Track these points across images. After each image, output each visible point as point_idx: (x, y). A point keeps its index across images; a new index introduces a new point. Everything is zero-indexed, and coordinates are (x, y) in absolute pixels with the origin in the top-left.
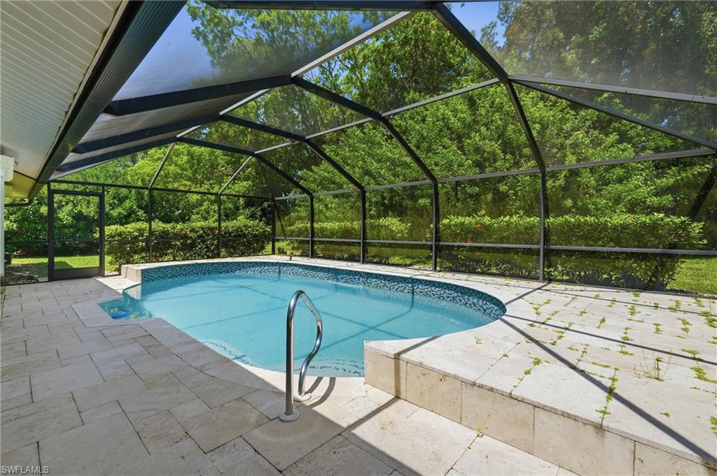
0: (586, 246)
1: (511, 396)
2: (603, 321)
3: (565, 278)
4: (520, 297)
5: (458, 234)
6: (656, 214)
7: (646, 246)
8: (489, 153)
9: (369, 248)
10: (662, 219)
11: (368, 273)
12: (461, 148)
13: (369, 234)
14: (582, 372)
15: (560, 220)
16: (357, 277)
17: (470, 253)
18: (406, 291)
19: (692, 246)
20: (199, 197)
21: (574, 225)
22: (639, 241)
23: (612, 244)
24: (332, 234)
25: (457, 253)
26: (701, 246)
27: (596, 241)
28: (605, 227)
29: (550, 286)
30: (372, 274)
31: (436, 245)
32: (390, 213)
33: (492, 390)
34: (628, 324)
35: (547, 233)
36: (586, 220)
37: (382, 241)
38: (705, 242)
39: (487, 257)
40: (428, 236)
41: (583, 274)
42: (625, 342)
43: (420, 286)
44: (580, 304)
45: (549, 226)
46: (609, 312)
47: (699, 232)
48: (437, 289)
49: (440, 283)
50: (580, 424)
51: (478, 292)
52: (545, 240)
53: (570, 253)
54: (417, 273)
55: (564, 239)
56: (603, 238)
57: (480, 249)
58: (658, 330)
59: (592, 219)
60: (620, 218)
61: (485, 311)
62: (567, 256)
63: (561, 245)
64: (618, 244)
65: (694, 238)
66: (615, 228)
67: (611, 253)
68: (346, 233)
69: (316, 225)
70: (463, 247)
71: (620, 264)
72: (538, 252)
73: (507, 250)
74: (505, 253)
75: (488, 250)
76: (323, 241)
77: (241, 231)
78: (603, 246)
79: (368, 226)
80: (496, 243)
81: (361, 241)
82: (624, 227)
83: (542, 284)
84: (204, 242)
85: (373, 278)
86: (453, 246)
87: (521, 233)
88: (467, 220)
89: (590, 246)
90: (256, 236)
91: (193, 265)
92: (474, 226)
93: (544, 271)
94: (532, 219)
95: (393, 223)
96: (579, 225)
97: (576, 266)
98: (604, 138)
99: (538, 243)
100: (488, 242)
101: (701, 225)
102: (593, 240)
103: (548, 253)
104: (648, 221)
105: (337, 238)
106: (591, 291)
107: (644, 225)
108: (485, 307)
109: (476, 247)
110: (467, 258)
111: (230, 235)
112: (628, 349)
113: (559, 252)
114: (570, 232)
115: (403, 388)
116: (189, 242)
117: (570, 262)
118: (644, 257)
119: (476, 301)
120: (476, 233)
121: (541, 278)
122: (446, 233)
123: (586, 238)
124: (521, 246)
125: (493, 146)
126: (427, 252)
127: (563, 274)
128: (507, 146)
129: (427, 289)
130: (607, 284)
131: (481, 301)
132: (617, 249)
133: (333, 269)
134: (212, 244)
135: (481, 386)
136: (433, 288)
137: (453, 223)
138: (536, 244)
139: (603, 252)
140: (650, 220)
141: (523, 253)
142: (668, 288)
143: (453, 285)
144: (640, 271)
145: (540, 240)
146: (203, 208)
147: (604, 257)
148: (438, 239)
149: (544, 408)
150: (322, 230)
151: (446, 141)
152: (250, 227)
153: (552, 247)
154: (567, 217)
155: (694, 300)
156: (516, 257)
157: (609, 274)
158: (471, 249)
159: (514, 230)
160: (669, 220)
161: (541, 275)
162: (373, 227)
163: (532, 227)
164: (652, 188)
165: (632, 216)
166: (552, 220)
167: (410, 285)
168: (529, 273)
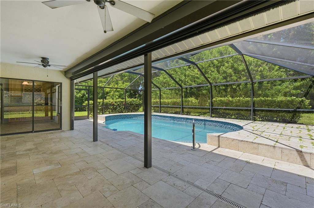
0: (268, 108)
1: (252, 142)
2: (275, 130)
3: (261, 119)
4: (246, 125)
5: (220, 104)
6: (293, 97)
7: (289, 108)
8: (229, 73)
9: (184, 109)
10: (295, 99)
11: (187, 118)
12: (218, 71)
13: (184, 104)
14: (269, 139)
15: (258, 99)
16: (183, 119)
17: (225, 111)
18: (202, 124)
19: (306, 108)
20: (110, 89)
21: (264, 101)
22: (287, 107)
23: (277, 107)
24: (168, 104)
25: (219, 111)
26: (309, 108)
27: (272, 106)
28: (275, 102)
29: (255, 122)
30: (188, 118)
31: (211, 108)
32: (193, 96)
33: (247, 141)
34: (282, 131)
35: (254, 103)
36: (268, 99)
37: (189, 106)
38: (311, 107)
39: (231, 112)
40: (208, 105)
41: (267, 118)
42: (281, 134)
43: (208, 122)
44: (267, 126)
45: (254, 101)
46: (276, 128)
47: (308, 103)
48: (214, 123)
49: (216, 121)
50: (270, 147)
51: (231, 124)
52: (253, 106)
53: (263, 111)
54: (206, 118)
55: (260, 105)
56: (274, 105)
57: (228, 109)
58: (291, 132)
59: (270, 99)
60: (280, 98)
61: (233, 130)
62: (261, 111)
63: (259, 108)
64: (280, 107)
65: (306, 105)
66: (278, 102)
67: (277, 110)
68: (174, 103)
69: (162, 100)
70: (222, 108)
71: (280, 114)
72: (250, 110)
73: (238, 110)
74: (238, 111)
75: (231, 110)
76: (165, 107)
77: (132, 103)
78: (274, 108)
79: (184, 101)
80: (234, 107)
81: (181, 106)
82: (282, 101)
83: (252, 122)
84: (119, 107)
85: (189, 120)
86: (218, 108)
87: (244, 103)
88: (223, 99)
89: (270, 108)
90: (137, 104)
91: (119, 115)
92: (226, 101)
93: (253, 117)
94: (248, 98)
95: (193, 100)
96: (265, 101)
97: (265, 115)
98: (274, 67)
99: (251, 107)
100: (231, 107)
101: (309, 101)
102: (271, 106)
103: (254, 111)
104: (290, 99)
105: (171, 105)
106: (270, 123)
107: (289, 101)
108: (233, 128)
109: (227, 109)
110: (223, 113)
111: (128, 104)
112: (282, 135)
113: (258, 110)
114: (263, 103)
115: (221, 144)
116: (115, 107)
117: (262, 114)
118: (289, 112)
119: (230, 126)
120: (227, 104)
121: (252, 120)
122: (215, 104)
123: (268, 105)
124: (244, 108)
125: (230, 71)
126: (208, 111)
127: (260, 118)
128: (236, 71)
129: (210, 123)
130: (276, 121)
131: (232, 127)
132: (279, 109)
133: (172, 117)
134: (122, 108)
135: (244, 141)
136: (213, 123)
137: (217, 100)
138: (249, 107)
139: (274, 110)
140: (291, 99)
141: (245, 111)
142: (298, 123)
143: (221, 122)
144: (288, 116)
145: (251, 106)
146: (111, 94)
147: (274, 112)
148: (212, 106)
149: (261, 144)
150: (164, 102)
151: (212, 69)
152: (135, 101)
153: (256, 109)
154: (261, 98)
155: (306, 126)
156: (242, 112)
157: (276, 118)
158: (225, 109)
159: (242, 103)
160: (298, 99)
161: (252, 119)
162: (186, 101)
163: (248, 101)
164: (292, 86)
165: (285, 98)
166: (255, 99)
167: (204, 122)
168: (247, 118)
